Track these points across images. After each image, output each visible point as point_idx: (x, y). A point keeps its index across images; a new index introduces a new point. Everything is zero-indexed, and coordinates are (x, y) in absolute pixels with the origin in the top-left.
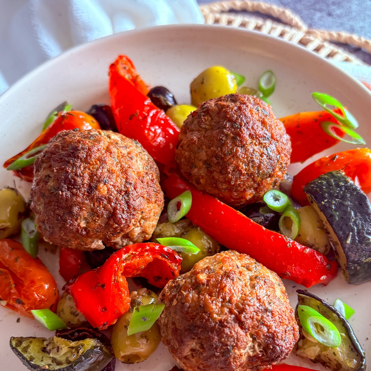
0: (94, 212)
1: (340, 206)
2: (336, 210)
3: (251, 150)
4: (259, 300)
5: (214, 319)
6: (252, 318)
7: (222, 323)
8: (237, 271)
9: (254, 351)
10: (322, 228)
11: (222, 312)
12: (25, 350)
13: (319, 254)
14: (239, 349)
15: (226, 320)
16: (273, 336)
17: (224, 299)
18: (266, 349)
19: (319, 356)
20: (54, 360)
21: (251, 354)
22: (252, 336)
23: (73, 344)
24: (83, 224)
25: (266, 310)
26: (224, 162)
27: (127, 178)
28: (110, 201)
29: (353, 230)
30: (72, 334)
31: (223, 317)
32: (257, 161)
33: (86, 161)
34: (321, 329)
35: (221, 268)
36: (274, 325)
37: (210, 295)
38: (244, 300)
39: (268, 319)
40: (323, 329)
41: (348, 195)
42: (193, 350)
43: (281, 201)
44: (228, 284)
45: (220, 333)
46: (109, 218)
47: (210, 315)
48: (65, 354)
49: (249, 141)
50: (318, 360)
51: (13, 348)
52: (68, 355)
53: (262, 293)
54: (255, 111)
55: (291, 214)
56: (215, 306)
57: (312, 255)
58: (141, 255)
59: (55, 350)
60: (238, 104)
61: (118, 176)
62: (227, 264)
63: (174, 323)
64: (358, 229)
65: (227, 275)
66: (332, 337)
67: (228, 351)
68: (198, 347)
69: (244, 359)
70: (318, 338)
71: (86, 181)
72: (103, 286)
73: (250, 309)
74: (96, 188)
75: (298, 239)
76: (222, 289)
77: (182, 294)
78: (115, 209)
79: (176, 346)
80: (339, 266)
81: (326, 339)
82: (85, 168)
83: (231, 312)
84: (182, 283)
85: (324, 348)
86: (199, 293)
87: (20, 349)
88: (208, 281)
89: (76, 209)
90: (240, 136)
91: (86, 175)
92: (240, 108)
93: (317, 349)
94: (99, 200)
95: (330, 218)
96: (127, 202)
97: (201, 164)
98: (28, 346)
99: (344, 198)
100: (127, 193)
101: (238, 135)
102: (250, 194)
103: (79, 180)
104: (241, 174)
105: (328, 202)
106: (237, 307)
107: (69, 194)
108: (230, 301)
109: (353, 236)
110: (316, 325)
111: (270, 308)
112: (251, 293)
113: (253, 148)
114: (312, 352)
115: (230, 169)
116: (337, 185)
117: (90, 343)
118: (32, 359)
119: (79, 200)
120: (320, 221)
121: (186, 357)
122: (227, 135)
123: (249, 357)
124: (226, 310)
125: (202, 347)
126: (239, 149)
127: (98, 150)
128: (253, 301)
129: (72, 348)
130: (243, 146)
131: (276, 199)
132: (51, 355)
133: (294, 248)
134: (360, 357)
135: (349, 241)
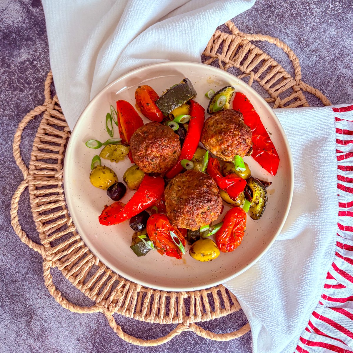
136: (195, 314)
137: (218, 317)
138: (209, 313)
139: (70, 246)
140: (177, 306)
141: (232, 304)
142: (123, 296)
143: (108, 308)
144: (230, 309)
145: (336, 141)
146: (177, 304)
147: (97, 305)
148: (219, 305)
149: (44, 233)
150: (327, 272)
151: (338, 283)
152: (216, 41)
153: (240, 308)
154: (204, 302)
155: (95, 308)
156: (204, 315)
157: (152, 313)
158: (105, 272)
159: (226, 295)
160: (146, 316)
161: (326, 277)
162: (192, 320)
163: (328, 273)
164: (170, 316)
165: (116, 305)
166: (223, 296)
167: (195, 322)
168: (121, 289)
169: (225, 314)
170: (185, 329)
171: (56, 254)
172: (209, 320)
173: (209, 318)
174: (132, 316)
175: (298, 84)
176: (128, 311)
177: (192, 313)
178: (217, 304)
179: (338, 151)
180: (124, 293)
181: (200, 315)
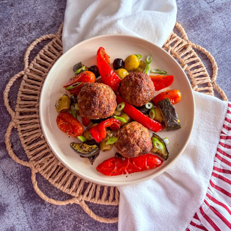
0: (100, 112)
1: (167, 111)
2: (166, 112)
3: (144, 94)
4: (143, 139)
5: (131, 144)
6: (141, 143)
7: (133, 145)
8: (138, 130)
9: (141, 151)
10: (161, 115)
11: (134, 142)
12: (75, 147)
13: (160, 123)
14: (137, 151)
15: (134, 144)
16: (146, 148)
17: (134, 138)
18: (144, 151)
19: (157, 152)
20: (84, 150)
21: (140, 152)
22: (140, 148)
23: (90, 146)
24: (96, 115)
25: (145, 141)
26: (136, 97)
27: (109, 102)
28: (104, 109)
29: (170, 118)
30: (90, 143)
31: (134, 143)
32: (145, 97)
33: (98, 97)
34: (158, 145)
35: (133, 129)
36: (146, 145)
37: (131, 137)
38: (139, 139)
39: (145, 144)
40: (159, 145)
41: (170, 108)
42: (125, 150)
43: (150, 106)
44: (135, 134)
45: (133, 147)
46: (104, 113)
47: (131, 142)
48: (88, 149)
49: (143, 91)
50: (156, 153)
51: (71, 146)
52: (89, 149)
53: (144, 136)
54: (146, 82)
55: (153, 111)
56: (132, 140)
57: (158, 124)
58: (110, 122)
59: (85, 148)
60: (141, 79)
61: (107, 101)
62: (135, 128)
63: (120, 143)
64: (171, 118)
65: (135, 131)
66: (161, 147)
67: (134, 151)
68: (126, 150)
69: (138, 153)
70: (157, 147)
71: (99, 103)
72: (100, 131)
73: (141, 141)
74: (101, 105)
75: (154, 119)
76: (134, 135)
77: (123, 136)
78: (105, 111)
79: (120, 149)
80: (165, 126)
81: (159, 147)
82: (98, 99)
83: (136, 142)
84: (123, 132)
85: (159, 150)
86: (127, 136)
87: (73, 147)
88: (130, 133)
89: (95, 111)
90: (141, 90)
91: (99, 102)
92: (142, 81)
93: (157, 150)
94: (102, 109)
95: (164, 114)
96: (109, 109)
97: (129, 96)
98: (76, 146)
99: (168, 109)
100: (109, 106)
101: (140, 90)
102: (142, 105)
103: (97, 103)
104: (140, 101)
105: (164, 109)
106: (137, 140)
107: (94, 107)
108: (136, 139)
109: (170, 120)
110: (157, 143)
111: (146, 141)
112: (141, 137)
113: (145, 94)
114: (155, 151)
115: (137, 99)
116: (167, 105)
117: (95, 146)
118: (77, 150)
119: (96, 109)
120: (161, 114)
121: (122, 152)
122: (137, 90)
123: (139, 153)
124: (135, 141)
125: (127, 150)
126: (140, 94)
127: (102, 94)
128: (142, 139)
129: (90, 147)
130: (142, 93)
131: (149, 106)
132: (83, 149)
133: (153, 122)
134: (168, 153)
135: (168, 122)
136: (88, 195)
137: (101, 204)
138: (97, 199)
139: (32, 119)
140: (79, 185)
141: (114, 199)
142: (48, 164)
143: (35, 167)
144: (112, 202)
145: (223, 125)
146: (79, 183)
147: (29, 161)
148: (105, 196)
149: (20, 105)
150: (194, 213)
151: (202, 225)
152: (171, 39)
153: (118, 204)
154: (97, 190)
155: (27, 163)
156: (93, 198)
157: (61, 182)
158: (44, 144)
159: (113, 192)
160: (56, 182)
161: (193, 216)
162: (84, 198)
163: (196, 214)
164: (71, 189)
165: (41, 167)
166: (111, 192)
167: (85, 200)
168: (49, 159)
169: (107, 203)
170: (77, 201)
171: (20, 120)
172: (95, 202)
173: (96, 201)
174: (47, 179)
175: (212, 82)
176: (46, 174)
177: (86, 193)
178: (105, 195)
179: (222, 132)
180: (50, 162)
181: (91, 197)
